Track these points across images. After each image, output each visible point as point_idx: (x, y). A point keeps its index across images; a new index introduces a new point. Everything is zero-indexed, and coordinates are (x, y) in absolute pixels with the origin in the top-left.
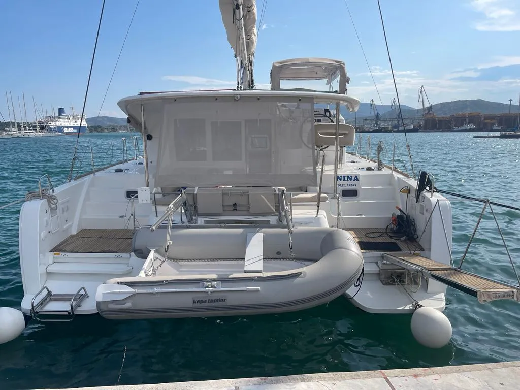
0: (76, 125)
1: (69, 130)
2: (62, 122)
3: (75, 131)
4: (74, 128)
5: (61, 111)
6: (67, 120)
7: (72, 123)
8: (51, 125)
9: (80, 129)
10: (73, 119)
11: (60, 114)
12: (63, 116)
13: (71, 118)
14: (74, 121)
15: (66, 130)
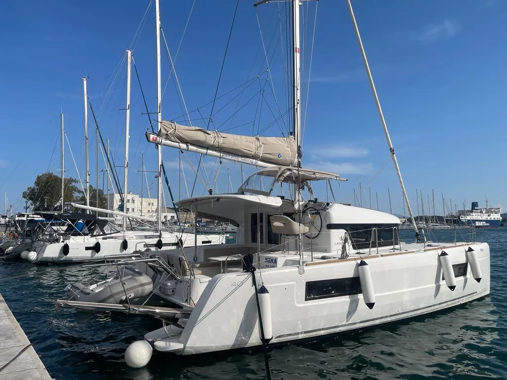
0: (489, 219)
1: (481, 224)
2: (475, 216)
3: (488, 224)
4: (487, 221)
5: (474, 205)
6: (479, 214)
7: (485, 217)
8: (463, 218)
9: (492, 223)
10: (486, 213)
11: (473, 208)
12: (476, 210)
13: (484, 212)
14: (487, 214)
15: (477, 224)
